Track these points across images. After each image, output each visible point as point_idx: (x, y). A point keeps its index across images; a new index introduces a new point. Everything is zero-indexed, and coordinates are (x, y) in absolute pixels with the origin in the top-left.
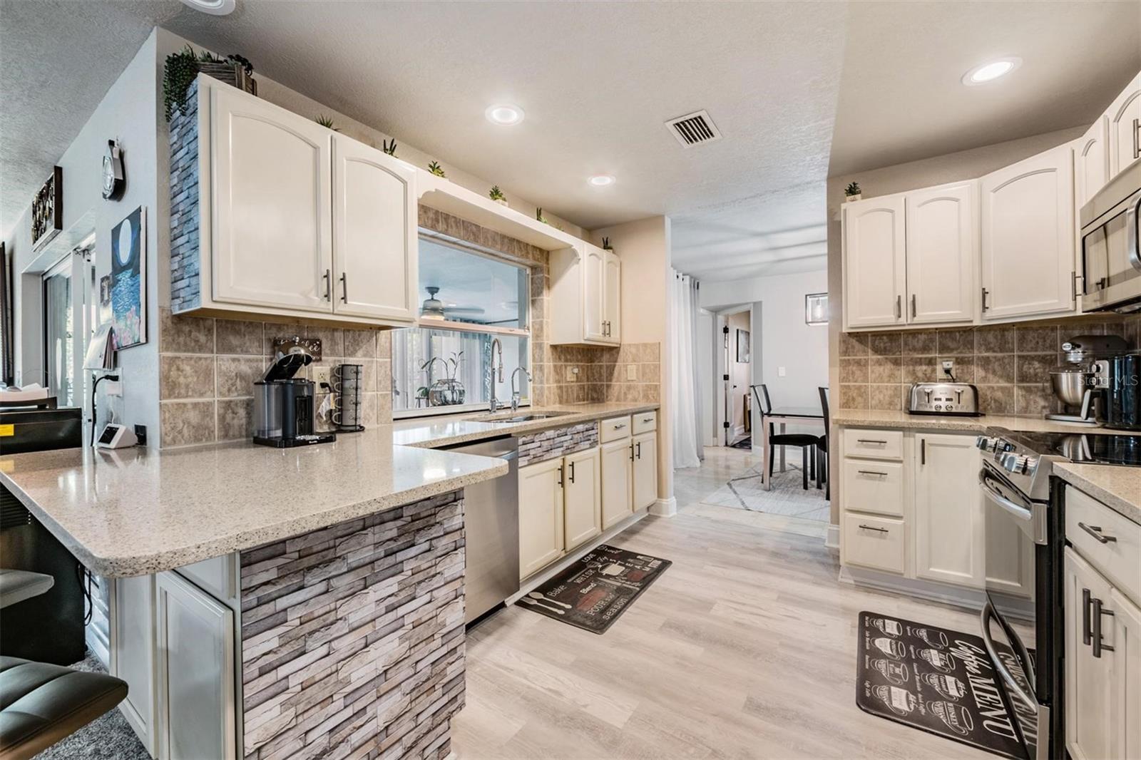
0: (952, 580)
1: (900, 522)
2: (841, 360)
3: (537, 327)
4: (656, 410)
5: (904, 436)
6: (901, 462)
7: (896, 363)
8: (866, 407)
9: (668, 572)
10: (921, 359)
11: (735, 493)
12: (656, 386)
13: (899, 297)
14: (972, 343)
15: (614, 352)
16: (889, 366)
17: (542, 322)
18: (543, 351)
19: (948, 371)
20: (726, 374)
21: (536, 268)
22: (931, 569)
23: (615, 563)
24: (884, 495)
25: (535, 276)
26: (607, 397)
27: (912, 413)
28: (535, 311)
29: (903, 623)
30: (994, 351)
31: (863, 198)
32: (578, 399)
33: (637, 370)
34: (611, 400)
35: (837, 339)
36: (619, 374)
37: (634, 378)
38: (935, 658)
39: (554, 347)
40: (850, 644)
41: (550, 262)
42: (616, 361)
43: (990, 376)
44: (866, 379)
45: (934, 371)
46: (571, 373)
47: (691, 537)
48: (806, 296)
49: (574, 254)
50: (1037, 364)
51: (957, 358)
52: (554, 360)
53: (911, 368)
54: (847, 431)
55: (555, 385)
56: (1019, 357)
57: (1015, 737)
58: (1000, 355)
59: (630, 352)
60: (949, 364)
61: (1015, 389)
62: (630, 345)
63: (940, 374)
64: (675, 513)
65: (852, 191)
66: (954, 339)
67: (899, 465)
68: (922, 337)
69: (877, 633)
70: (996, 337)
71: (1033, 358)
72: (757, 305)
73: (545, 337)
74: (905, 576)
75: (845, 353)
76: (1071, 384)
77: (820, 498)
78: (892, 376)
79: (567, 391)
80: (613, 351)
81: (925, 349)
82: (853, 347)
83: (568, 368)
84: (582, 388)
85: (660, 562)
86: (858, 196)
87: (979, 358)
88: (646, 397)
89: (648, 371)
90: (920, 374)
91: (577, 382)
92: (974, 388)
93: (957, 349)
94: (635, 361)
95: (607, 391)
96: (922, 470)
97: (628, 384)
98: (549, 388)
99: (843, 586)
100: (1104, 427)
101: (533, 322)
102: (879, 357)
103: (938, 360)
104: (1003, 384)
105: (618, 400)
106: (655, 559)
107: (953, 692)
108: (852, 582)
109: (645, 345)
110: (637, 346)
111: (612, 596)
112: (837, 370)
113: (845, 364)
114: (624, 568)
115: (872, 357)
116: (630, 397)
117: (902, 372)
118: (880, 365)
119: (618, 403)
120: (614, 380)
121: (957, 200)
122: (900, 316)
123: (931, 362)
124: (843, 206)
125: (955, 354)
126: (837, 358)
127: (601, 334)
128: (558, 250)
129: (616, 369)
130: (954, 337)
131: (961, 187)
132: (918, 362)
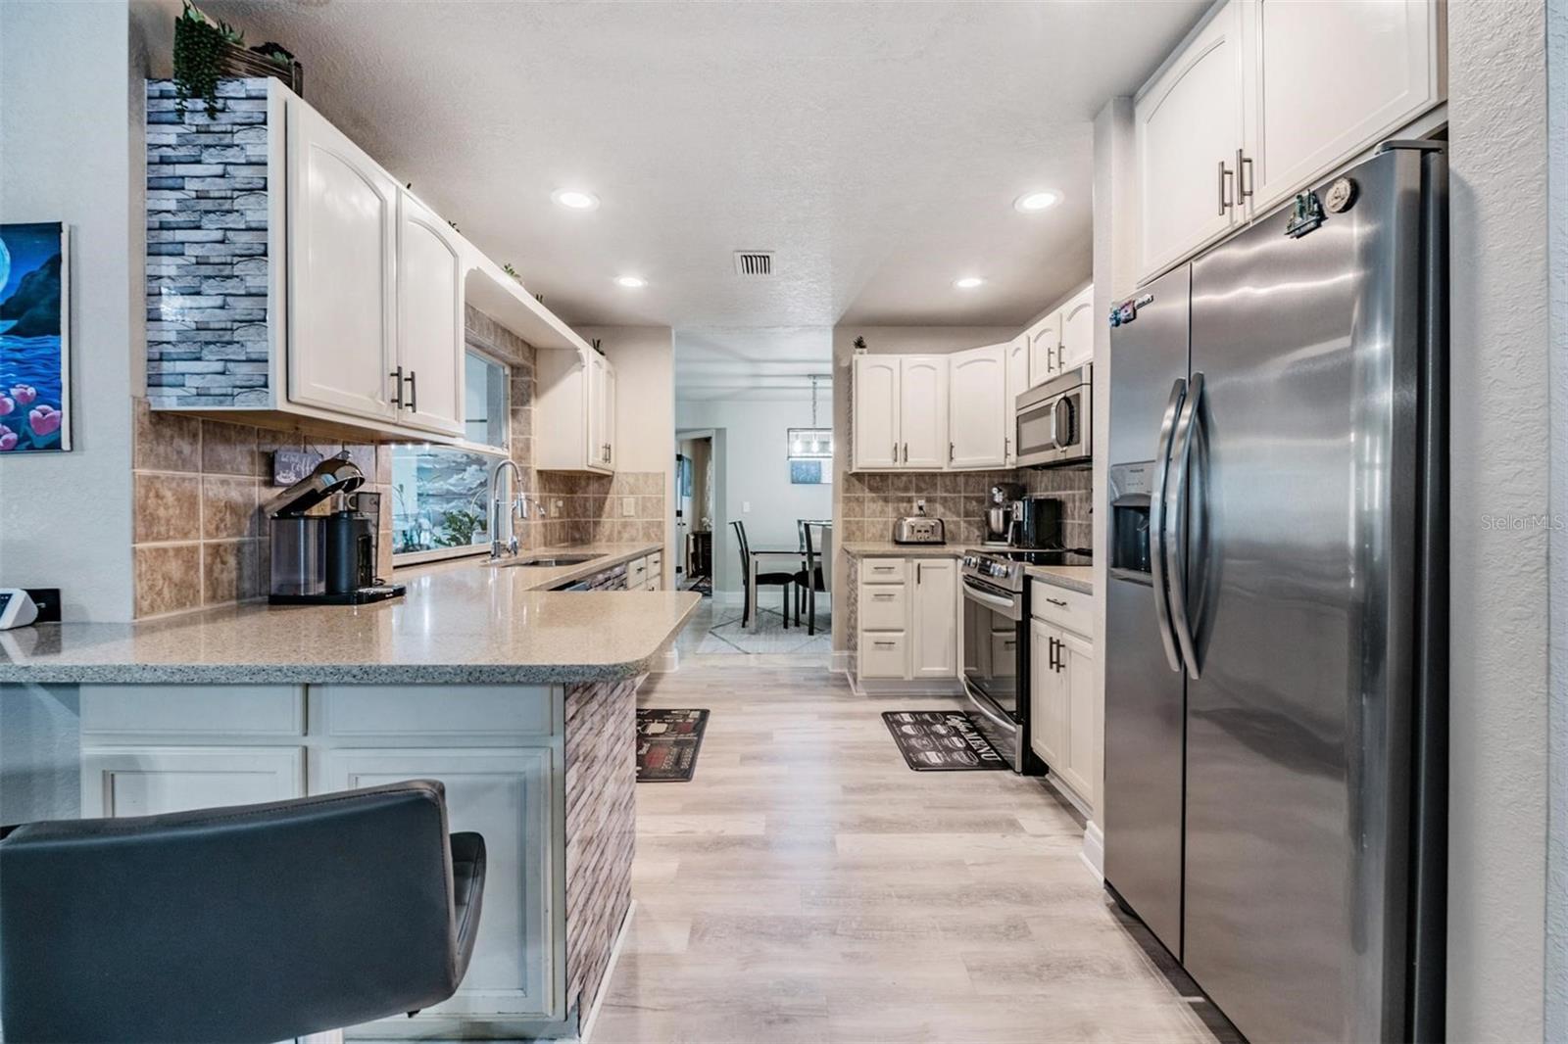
0: (937, 675)
1: (902, 634)
2: (844, 497)
3: (520, 445)
4: (659, 551)
5: (906, 562)
6: (902, 583)
7: (886, 500)
8: (863, 540)
9: (711, 719)
10: (903, 497)
11: (723, 640)
12: (660, 522)
13: (896, 444)
14: (936, 484)
15: (605, 481)
16: (881, 503)
17: (528, 440)
18: (530, 478)
19: (921, 508)
20: (679, 509)
21: (518, 368)
22: (924, 669)
23: (653, 722)
24: (889, 614)
25: (519, 379)
26: (594, 536)
27: (898, 543)
28: (516, 425)
29: (913, 714)
30: (950, 492)
31: (869, 353)
32: (561, 541)
33: (636, 503)
34: (600, 540)
35: (841, 477)
36: (612, 508)
37: (632, 513)
38: (941, 729)
39: (540, 473)
40: (886, 735)
41: (537, 363)
42: (607, 493)
43: (948, 513)
44: (863, 515)
45: (912, 507)
46: (555, 507)
47: (709, 686)
48: (789, 430)
49: (577, 358)
50: (974, 503)
51: (927, 498)
52: (541, 491)
53: (896, 505)
54: (865, 560)
55: (541, 522)
56: (965, 497)
57: (999, 759)
58: (952, 495)
59: (627, 482)
60: (922, 502)
61: (962, 523)
62: (626, 474)
63: (916, 511)
64: (677, 668)
65: (860, 344)
66: (925, 482)
67: (901, 587)
68: (904, 478)
69: (900, 724)
70: (950, 480)
71: (973, 498)
72: (721, 432)
73: (532, 461)
74: (906, 679)
75: (847, 490)
76: (996, 518)
78: (882, 512)
79: (551, 530)
80: (603, 479)
81: (906, 489)
82: (854, 485)
83: (552, 500)
84: (563, 525)
85: (698, 713)
86: (865, 350)
87: (941, 498)
88: (647, 536)
89: (649, 505)
90: (902, 511)
91: (559, 518)
92: (940, 520)
93: (927, 489)
94: (632, 493)
95: (594, 530)
96: (917, 587)
97: (623, 520)
98: (536, 525)
99: (860, 698)
100: (1018, 548)
101: (513, 439)
102: (874, 495)
103: (915, 499)
104: (955, 519)
105: (609, 540)
106: (691, 710)
107: (959, 745)
108: (865, 694)
109: (647, 475)
110: (636, 475)
111: (675, 750)
112: (840, 506)
113: (847, 500)
114: (666, 725)
115: (868, 495)
116: (626, 536)
117: (890, 508)
118: (874, 502)
119: (609, 544)
120: (604, 516)
121: (934, 369)
122: (896, 460)
124: (855, 357)
125: (925, 494)
126: (841, 495)
127: (600, 459)
128: (552, 350)
129: (608, 503)
130: (925, 480)
131: (937, 360)
132: (901, 500)
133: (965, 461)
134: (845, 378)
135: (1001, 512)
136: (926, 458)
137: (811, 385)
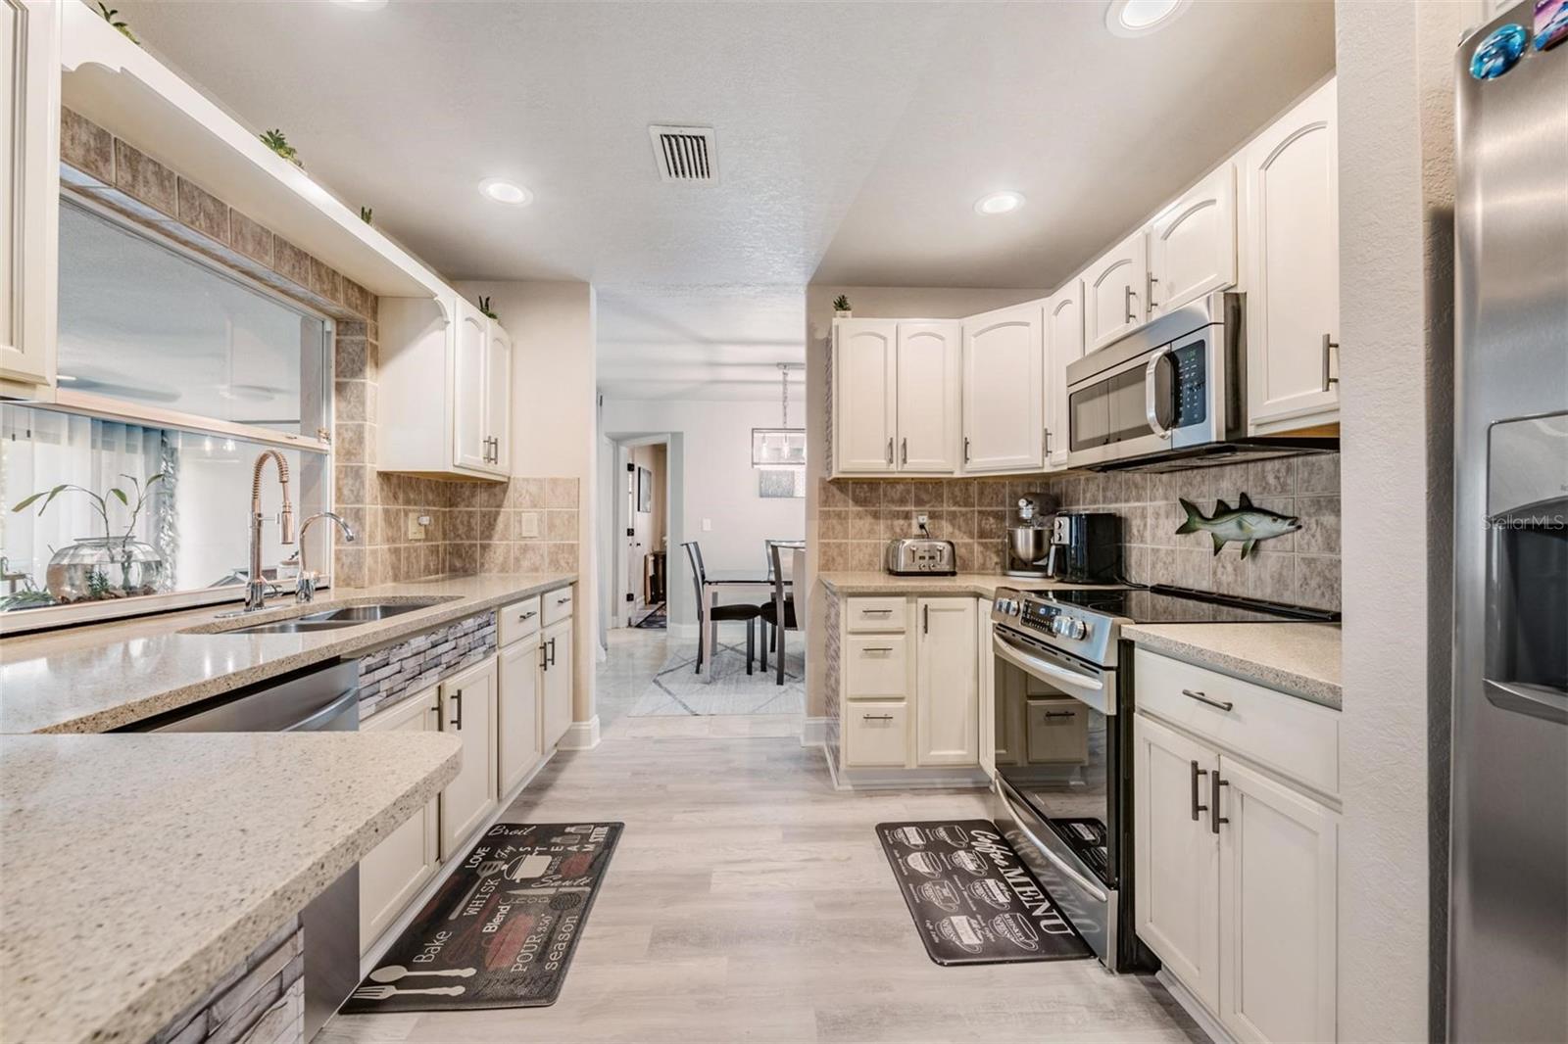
0: (950, 761)
1: (903, 704)
2: (820, 512)
3: (348, 435)
4: (571, 584)
5: (908, 602)
6: (903, 633)
7: (876, 516)
8: (845, 569)
9: (624, 842)
10: (898, 512)
11: (669, 693)
12: (573, 545)
13: (891, 439)
14: (941, 496)
15: (497, 490)
16: (869, 520)
17: (361, 426)
18: (362, 484)
19: (922, 526)
20: (631, 527)
21: (347, 323)
22: (932, 753)
23: (531, 853)
24: (887, 676)
25: (348, 338)
26: (482, 565)
27: (893, 573)
28: (343, 405)
29: (922, 826)
30: (960, 506)
31: (853, 316)
32: (428, 571)
33: (540, 520)
34: (490, 571)
35: (816, 485)
36: (507, 526)
37: (535, 533)
39: (386, 476)
41: (379, 316)
42: (500, 506)
43: (957, 532)
44: (846, 536)
45: (910, 525)
46: (416, 524)
47: (635, 774)
48: (753, 429)
49: (438, 311)
50: (992, 520)
51: (930, 512)
52: (385, 500)
53: (889, 522)
54: (850, 600)
55: (386, 547)
56: (980, 512)
58: (964, 509)
59: (527, 491)
60: (924, 519)
61: (976, 545)
62: (527, 480)
63: (916, 530)
64: (596, 741)
65: (841, 305)
66: (927, 491)
67: (901, 637)
68: (900, 487)
69: (906, 850)
70: (961, 490)
71: (989, 513)
72: (677, 436)
73: (367, 458)
74: (907, 768)
75: (825, 502)
76: (1025, 541)
77: (770, 683)
78: (871, 532)
79: (408, 558)
80: (495, 488)
81: (903, 501)
82: (833, 496)
83: (411, 516)
84: (434, 550)
85: (606, 829)
86: (849, 313)
87: (949, 513)
88: (555, 563)
89: (557, 522)
90: (898, 530)
91: (426, 540)
92: (951, 544)
93: (929, 502)
94: (535, 506)
95: (482, 556)
96: (923, 641)
97: (523, 543)
98: (374, 553)
99: (844, 796)
100: (1061, 581)
101: (338, 427)
102: (860, 509)
103: (914, 514)
104: (967, 540)
105: (503, 569)
106: (597, 825)
107: (1002, 899)
108: (850, 788)
109: (554, 481)
110: (540, 482)
111: (547, 920)
112: (816, 523)
113: (825, 516)
114: (550, 858)
115: (853, 508)
116: (525, 564)
117: (882, 526)
118: (860, 518)
119: (502, 575)
120: (496, 536)
121: (942, 338)
122: (891, 461)
123: (907, 516)
124: (835, 321)
125: (927, 508)
126: (817, 508)
127: (481, 458)
128: (400, 299)
129: (501, 519)
130: (928, 490)
131: (947, 327)
132: (896, 515)
133: (987, 461)
134: (822, 355)
135: (1031, 532)
136: (932, 458)
137: (780, 378)
